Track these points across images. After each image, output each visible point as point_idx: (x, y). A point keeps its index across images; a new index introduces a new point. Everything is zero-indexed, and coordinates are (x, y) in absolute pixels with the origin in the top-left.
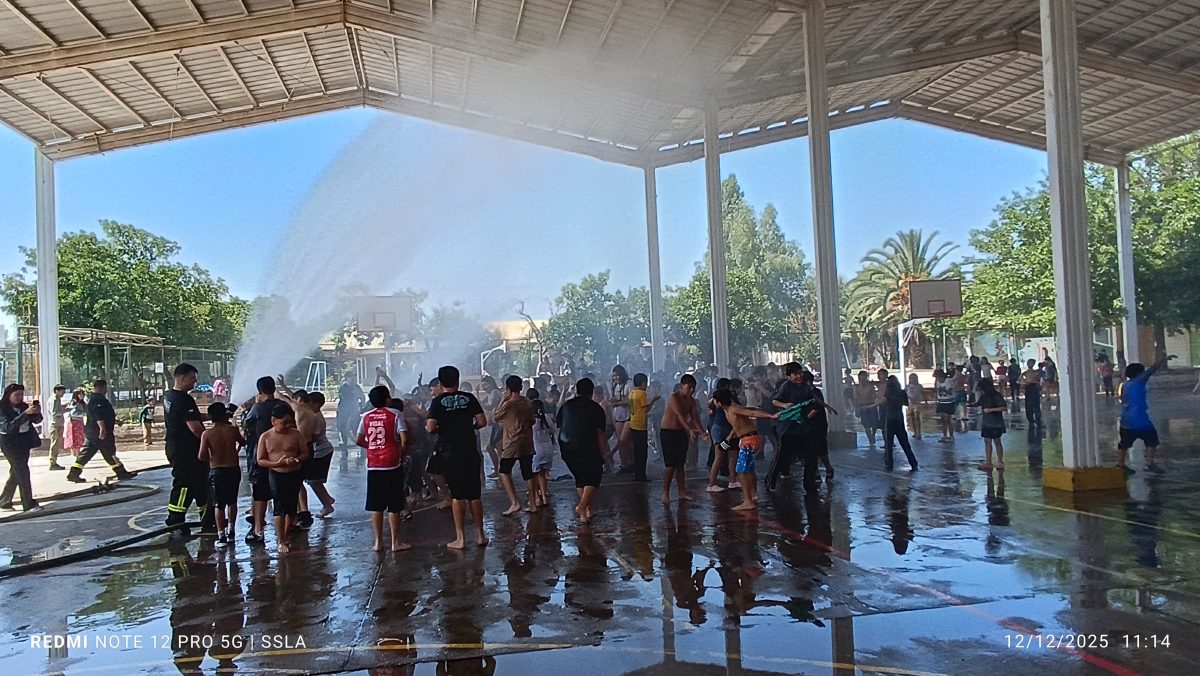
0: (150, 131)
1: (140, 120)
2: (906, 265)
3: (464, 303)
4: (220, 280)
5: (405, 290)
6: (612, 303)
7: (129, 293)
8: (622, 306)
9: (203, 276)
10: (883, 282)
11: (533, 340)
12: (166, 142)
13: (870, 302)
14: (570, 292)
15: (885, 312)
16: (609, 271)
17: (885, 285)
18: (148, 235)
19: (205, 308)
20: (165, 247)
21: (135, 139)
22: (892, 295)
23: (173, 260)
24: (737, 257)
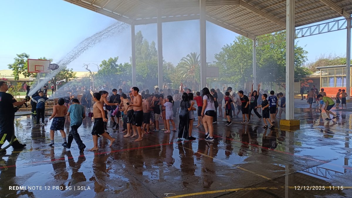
2: (192, 62)
13: (182, 72)
14: (104, 63)
15: (187, 75)
17: (187, 68)
22: (189, 70)
24: (143, 56)
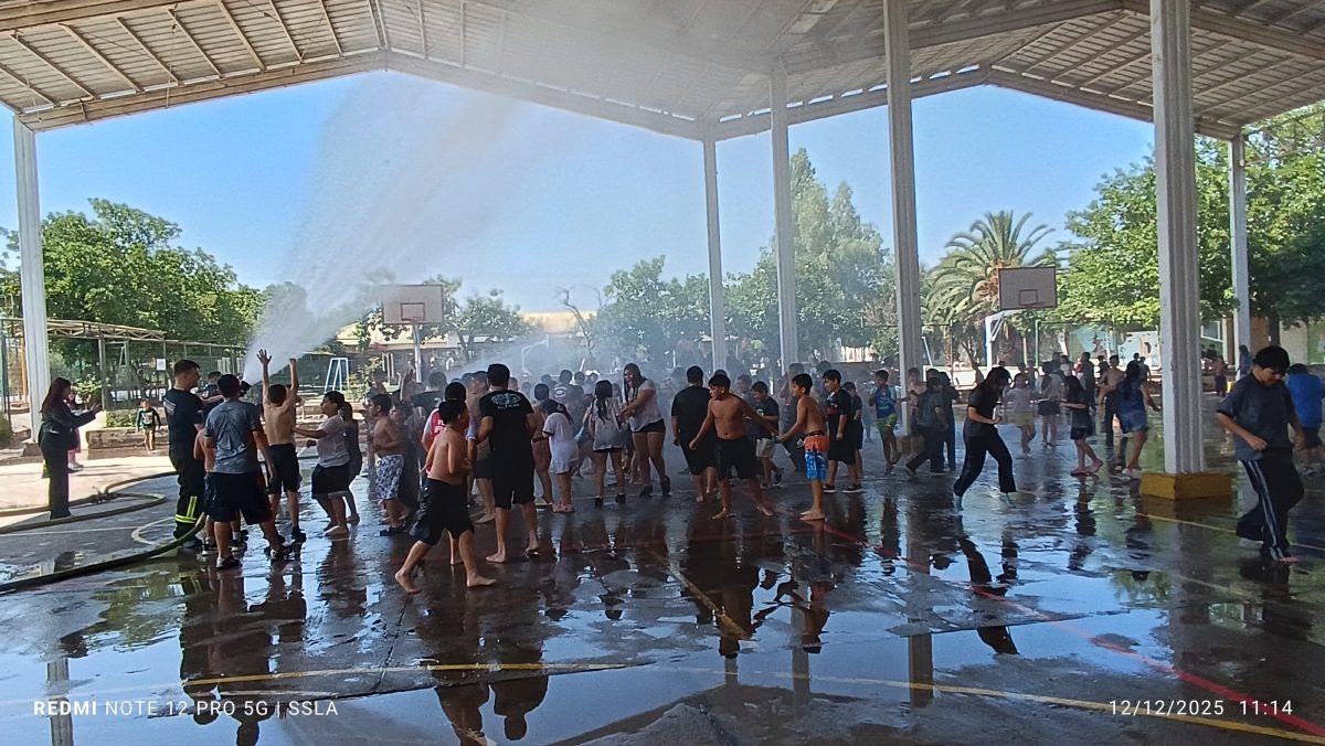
0: (143, 98)
1: (132, 85)
2: (995, 251)
3: (502, 292)
4: (226, 267)
5: (435, 278)
6: (668, 293)
7: (124, 280)
8: (680, 295)
9: (208, 262)
10: (969, 269)
11: (580, 334)
12: (162, 110)
13: (955, 291)
14: (620, 280)
15: (971, 303)
16: (663, 257)
17: (971, 274)
18: (145, 215)
19: (211, 298)
20: (164, 229)
21: (127, 107)
22: (979, 284)
23: (173, 244)
24: (807, 241)
